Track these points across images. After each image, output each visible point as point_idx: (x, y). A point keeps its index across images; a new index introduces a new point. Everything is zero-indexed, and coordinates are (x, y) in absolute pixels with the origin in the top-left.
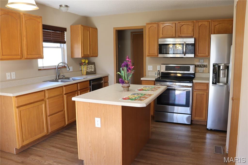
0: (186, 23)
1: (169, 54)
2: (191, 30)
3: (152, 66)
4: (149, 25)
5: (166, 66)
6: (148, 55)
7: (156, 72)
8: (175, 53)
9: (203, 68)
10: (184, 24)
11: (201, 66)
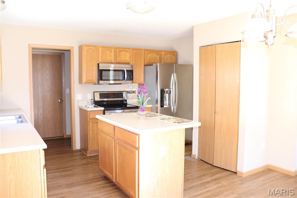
0: (124, 50)
1: (109, 80)
2: (128, 57)
3: (81, 95)
4: (87, 47)
5: (100, 94)
6: (86, 81)
7: (89, 101)
8: (116, 79)
9: (132, 94)
10: (122, 50)
11: (131, 92)
